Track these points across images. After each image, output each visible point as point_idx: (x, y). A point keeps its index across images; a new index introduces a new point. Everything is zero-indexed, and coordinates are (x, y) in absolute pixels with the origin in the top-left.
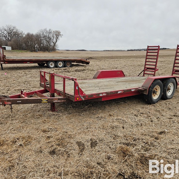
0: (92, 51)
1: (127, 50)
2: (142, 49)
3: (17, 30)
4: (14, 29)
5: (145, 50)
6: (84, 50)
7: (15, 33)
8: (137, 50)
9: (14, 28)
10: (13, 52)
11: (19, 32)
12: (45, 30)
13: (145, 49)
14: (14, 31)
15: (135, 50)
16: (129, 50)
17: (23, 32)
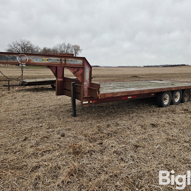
0: (106, 67)
1: (143, 66)
2: (160, 66)
3: (31, 45)
4: (28, 44)
5: (162, 67)
6: (97, 66)
7: (29, 48)
8: (154, 66)
9: (28, 42)
10: (28, 68)
11: (33, 47)
12: (64, 44)
13: (162, 65)
14: (28, 46)
15: (151, 66)
16: (146, 67)
17: (39, 47)
